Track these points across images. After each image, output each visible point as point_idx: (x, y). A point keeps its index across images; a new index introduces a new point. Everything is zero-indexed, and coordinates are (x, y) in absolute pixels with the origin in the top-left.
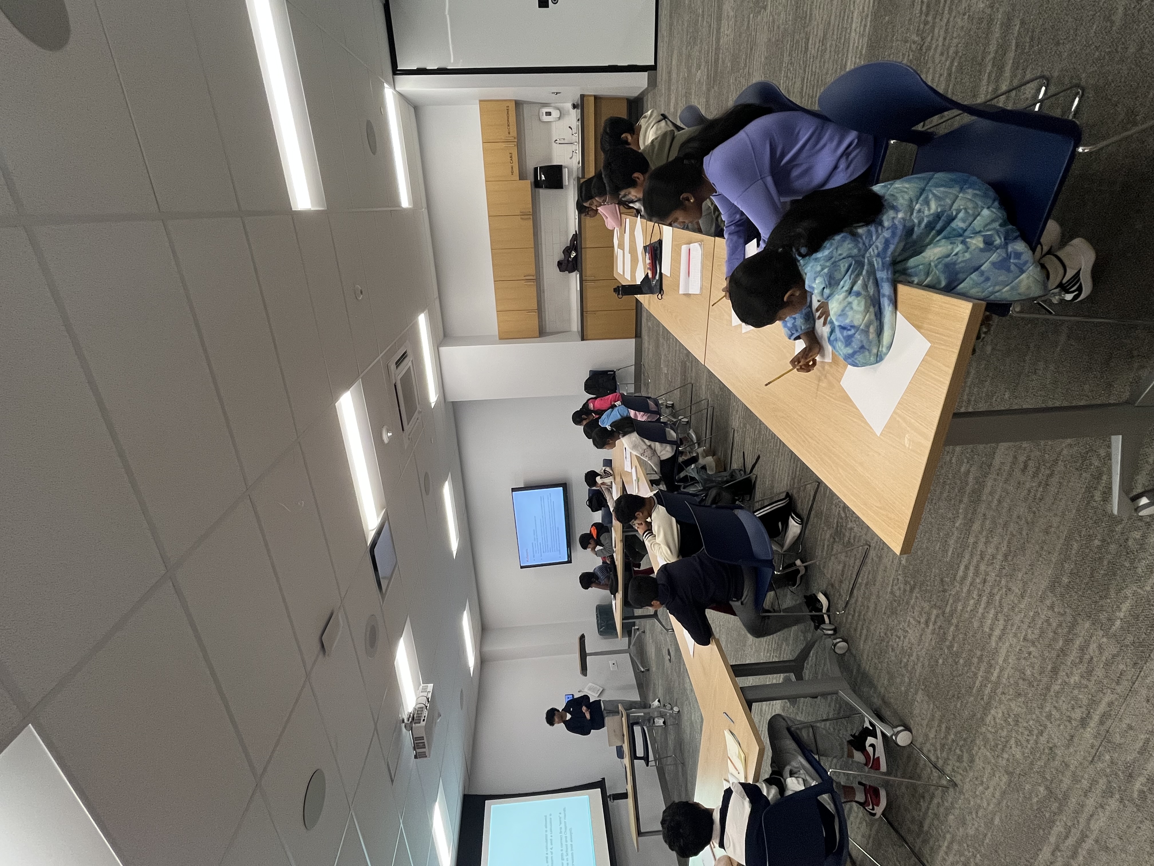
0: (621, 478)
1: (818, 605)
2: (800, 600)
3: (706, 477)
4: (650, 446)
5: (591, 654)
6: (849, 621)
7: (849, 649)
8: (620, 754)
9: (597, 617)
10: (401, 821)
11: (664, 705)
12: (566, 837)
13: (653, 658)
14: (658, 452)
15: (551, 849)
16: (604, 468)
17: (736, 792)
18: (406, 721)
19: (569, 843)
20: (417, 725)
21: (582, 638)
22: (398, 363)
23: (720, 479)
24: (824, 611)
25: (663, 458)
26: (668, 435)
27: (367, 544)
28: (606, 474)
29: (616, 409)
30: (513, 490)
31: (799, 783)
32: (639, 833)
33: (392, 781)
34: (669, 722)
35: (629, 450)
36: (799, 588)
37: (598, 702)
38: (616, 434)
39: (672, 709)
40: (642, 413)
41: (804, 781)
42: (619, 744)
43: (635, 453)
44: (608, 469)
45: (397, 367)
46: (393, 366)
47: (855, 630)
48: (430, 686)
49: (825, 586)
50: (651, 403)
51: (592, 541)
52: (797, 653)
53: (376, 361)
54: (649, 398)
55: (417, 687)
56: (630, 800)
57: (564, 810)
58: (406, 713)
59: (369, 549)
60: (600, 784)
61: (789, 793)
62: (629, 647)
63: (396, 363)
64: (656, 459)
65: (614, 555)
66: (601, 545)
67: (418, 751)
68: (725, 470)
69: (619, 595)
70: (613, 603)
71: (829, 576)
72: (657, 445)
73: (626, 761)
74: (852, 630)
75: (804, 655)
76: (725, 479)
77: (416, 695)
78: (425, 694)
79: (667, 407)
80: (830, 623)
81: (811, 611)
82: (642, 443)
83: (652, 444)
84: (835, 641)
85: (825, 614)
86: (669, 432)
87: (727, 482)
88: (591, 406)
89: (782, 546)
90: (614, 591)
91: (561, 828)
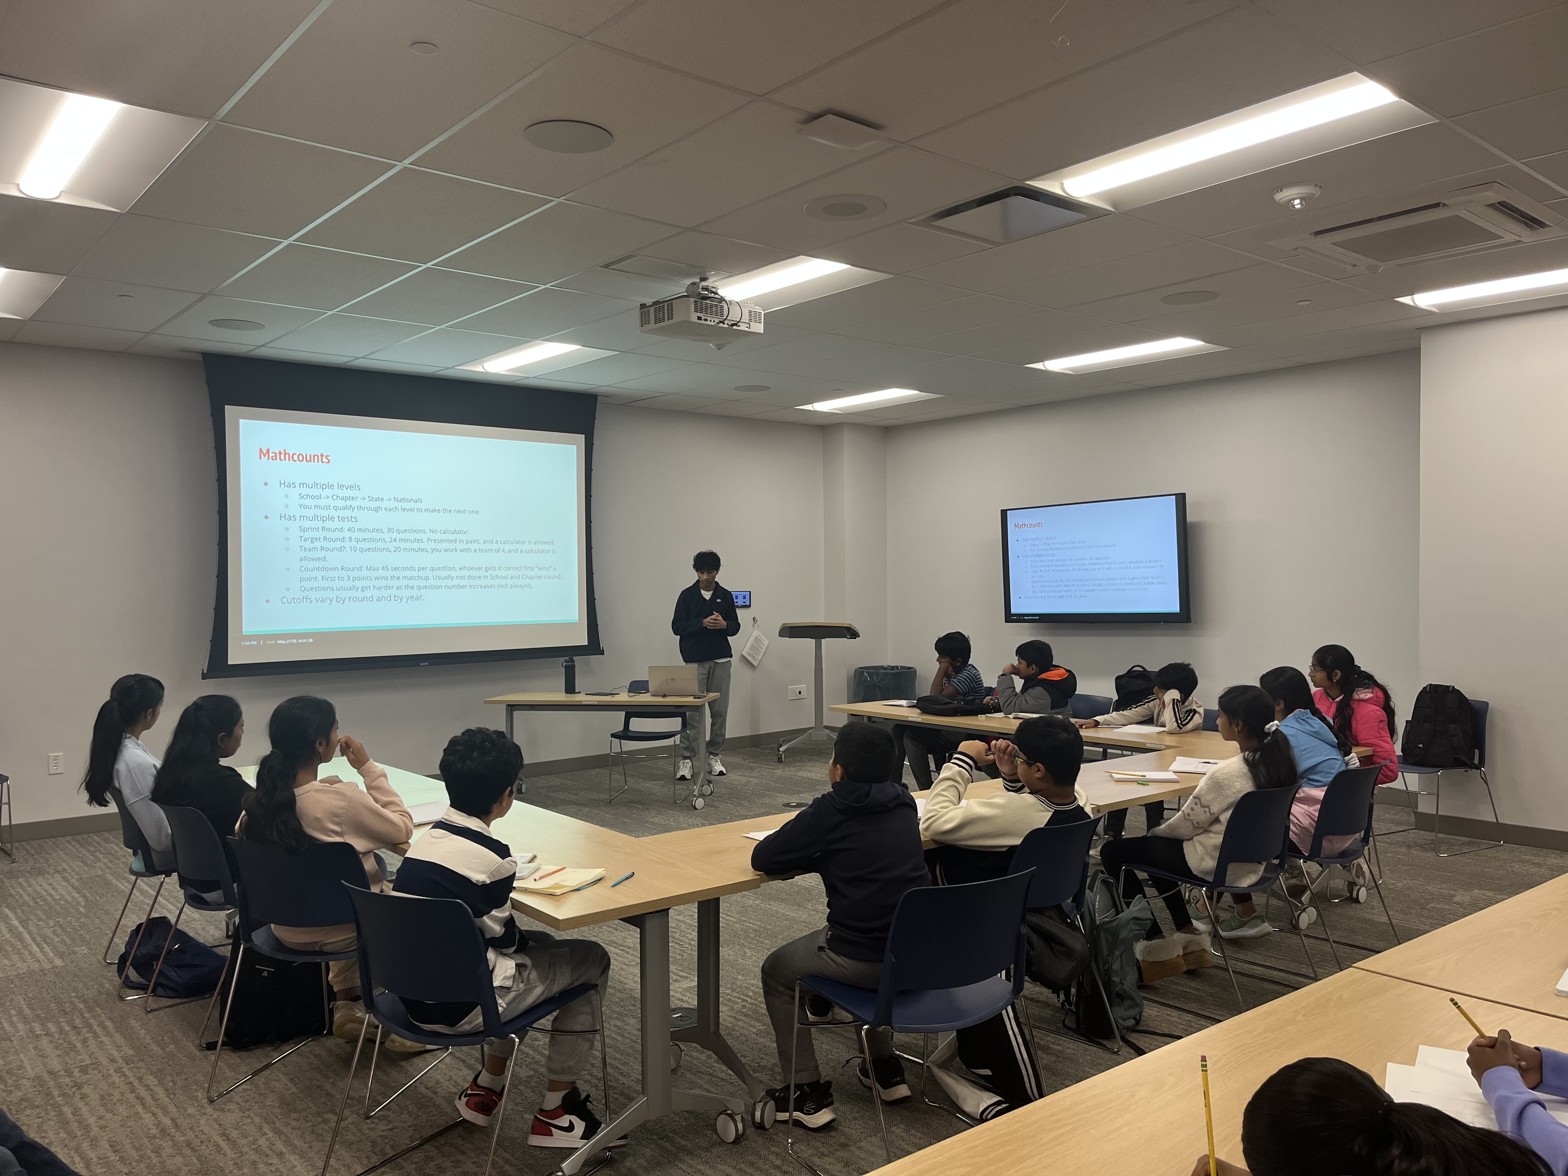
0: (1168, 747)
1: (809, 1106)
2: (826, 1073)
3: (1123, 935)
4: (1217, 820)
5: (818, 648)
6: (772, 1157)
7: (722, 1142)
8: (638, 687)
9: (893, 668)
10: (548, 286)
11: (710, 782)
12: (518, 577)
13: (802, 774)
14: (1202, 838)
15: (503, 551)
16: (1201, 710)
17: (501, 866)
18: (704, 284)
19: (509, 582)
20: (693, 306)
21: (852, 633)
22: (1505, 208)
23: (1115, 967)
24: (797, 1115)
25: (1187, 848)
26: (1246, 866)
27: (1030, 179)
28: (1184, 715)
29: (1335, 754)
30: (1181, 499)
31: (505, 978)
32: (512, 707)
33: (607, 266)
34: (680, 786)
35: (1210, 769)
36: (856, 1081)
37: (727, 652)
38: (1254, 743)
39: (702, 795)
40: (1317, 814)
41: (506, 989)
42: (651, 687)
43: (1202, 783)
44: (1197, 720)
45: (1492, 206)
46: (1493, 196)
47: (752, 1164)
48: (759, 328)
49: (846, 1130)
50: (1348, 842)
51: (1033, 669)
52: (729, 1041)
53: (1499, 153)
54: (1365, 840)
55: (758, 300)
56: (561, 697)
57: (559, 577)
58: (716, 284)
59: (1019, 184)
60: (594, 647)
61: (491, 955)
62: (826, 727)
63: (1502, 204)
64: (1184, 831)
65: (1001, 715)
66: (1025, 689)
67: (652, 310)
68: (1142, 985)
69: (914, 715)
70: (903, 702)
71: (864, 1144)
72: (1216, 839)
73: (624, 697)
74: (753, 1159)
75: (727, 1056)
76: (1116, 979)
77: (745, 302)
78: (746, 318)
79: (1351, 885)
80: (776, 1121)
81: (798, 1087)
82: (1224, 805)
83: (1221, 828)
84: (738, 1118)
85: (791, 1115)
86: (1255, 872)
87: (1108, 984)
88: (1365, 694)
89: (945, 1065)
90: (924, 705)
91: (532, 569)
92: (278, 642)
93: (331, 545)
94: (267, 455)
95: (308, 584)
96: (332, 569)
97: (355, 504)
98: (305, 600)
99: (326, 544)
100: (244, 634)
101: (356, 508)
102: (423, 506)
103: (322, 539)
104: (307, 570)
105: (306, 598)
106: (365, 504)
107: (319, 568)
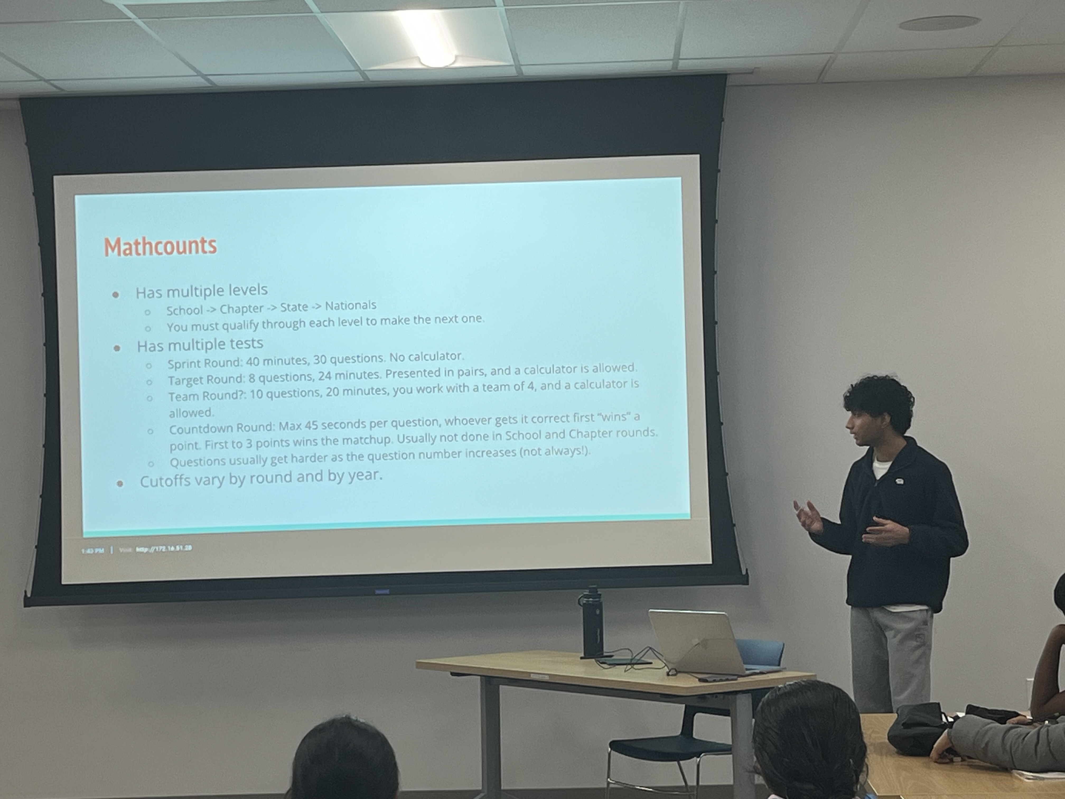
12: (562, 435)
15: (531, 386)
57: (646, 432)
60: (726, 568)
91: (591, 418)
92: (138, 549)
93: (219, 389)
94: (116, 250)
95: (183, 455)
96: (221, 429)
97: (258, 318)
98: (178, 481)
99: (212, 388)
100: (85, 536)
101: (260, 326)
102: (377, 314)
103: (205, 380)
104: (181, 431)
105: (181, 478)
106: (276, 316)
107: (200, 427)
